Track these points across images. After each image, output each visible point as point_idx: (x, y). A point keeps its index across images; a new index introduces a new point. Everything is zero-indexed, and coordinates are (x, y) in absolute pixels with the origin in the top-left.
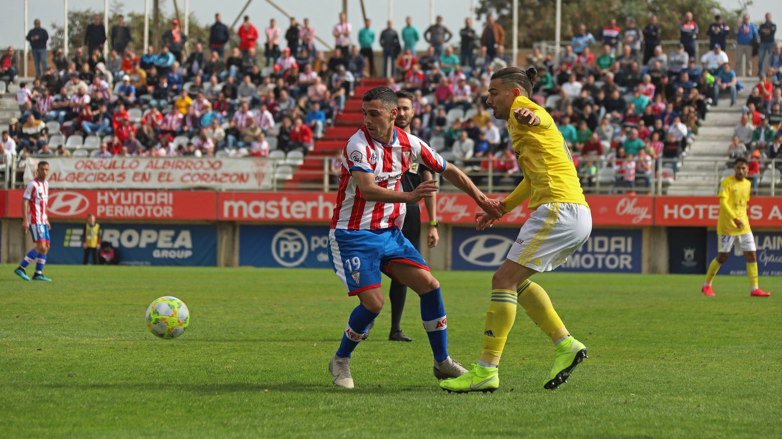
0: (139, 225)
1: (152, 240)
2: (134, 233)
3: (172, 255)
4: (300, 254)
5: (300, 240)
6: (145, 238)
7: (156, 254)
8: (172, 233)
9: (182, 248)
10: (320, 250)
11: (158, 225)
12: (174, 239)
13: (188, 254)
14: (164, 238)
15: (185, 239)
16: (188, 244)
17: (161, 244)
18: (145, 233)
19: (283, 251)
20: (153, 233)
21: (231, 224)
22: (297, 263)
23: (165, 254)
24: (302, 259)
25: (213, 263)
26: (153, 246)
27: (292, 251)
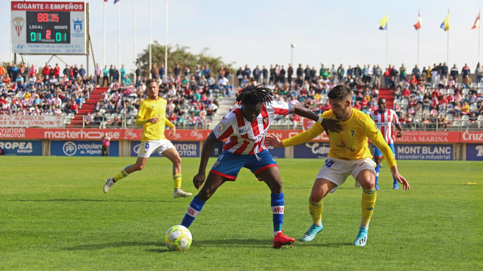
0: (12, 141)
1: (17, 146)
2: (10, 144)
3: (25, 152)
4: (74, 151)
5: (74, 146)
6: (14, 145)
7: (18, 151)
8: (24, 143)
9: (29, 149)
10: (81, 149)
11: (19, 141)
12: (25, 146)
13: (31, 151)
14: (21, 145)
15: (30, 145)
16: (31, 147)
17: (20, 148)
18: (14, 143)
19: (67, 150)
20: (17, 144)
21: (48, 140)
22: (73, 154)
23: (22, 151)
24: (74, 153)
25: (41, 154)
26: (17, 148)
27: (71, 150)
